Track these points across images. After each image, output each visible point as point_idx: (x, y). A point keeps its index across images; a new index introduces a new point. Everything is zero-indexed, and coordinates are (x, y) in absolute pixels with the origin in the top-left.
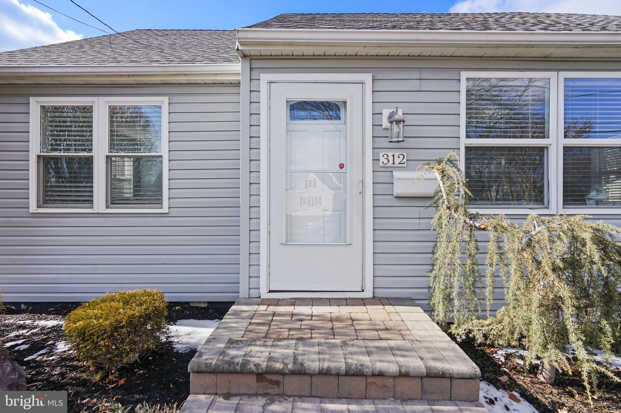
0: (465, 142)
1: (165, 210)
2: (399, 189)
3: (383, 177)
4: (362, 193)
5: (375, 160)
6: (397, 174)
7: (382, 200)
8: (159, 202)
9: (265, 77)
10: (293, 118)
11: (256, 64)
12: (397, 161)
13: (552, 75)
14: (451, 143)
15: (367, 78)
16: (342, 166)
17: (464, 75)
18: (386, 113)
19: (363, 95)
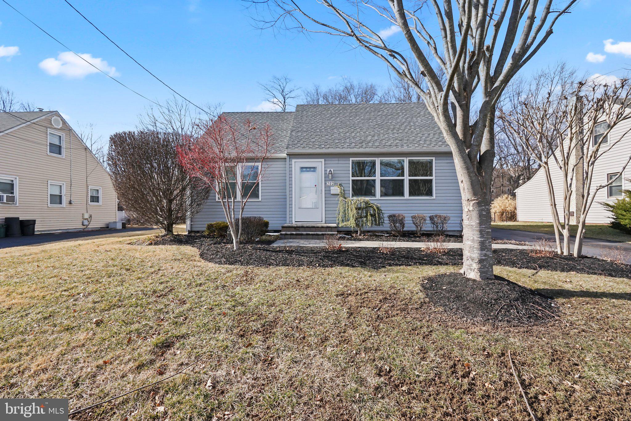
0: (351, 178)
1: (260, 200)
2: (332, 192)
3: (328, 189)
4: (322, 193)
5: (325, 184)
6: (331, 188)
7: (327, 196)
8: (258, 197)
9: (294, 161)
10: (302, 171)
11: (291, 157)
12: (332, 184)
13: (376, 159)
14: (347, 179)
15: (323, 160)
16: (316, 186)
17: (351, 159)
18: (328, 170)
19: (322, 165)
